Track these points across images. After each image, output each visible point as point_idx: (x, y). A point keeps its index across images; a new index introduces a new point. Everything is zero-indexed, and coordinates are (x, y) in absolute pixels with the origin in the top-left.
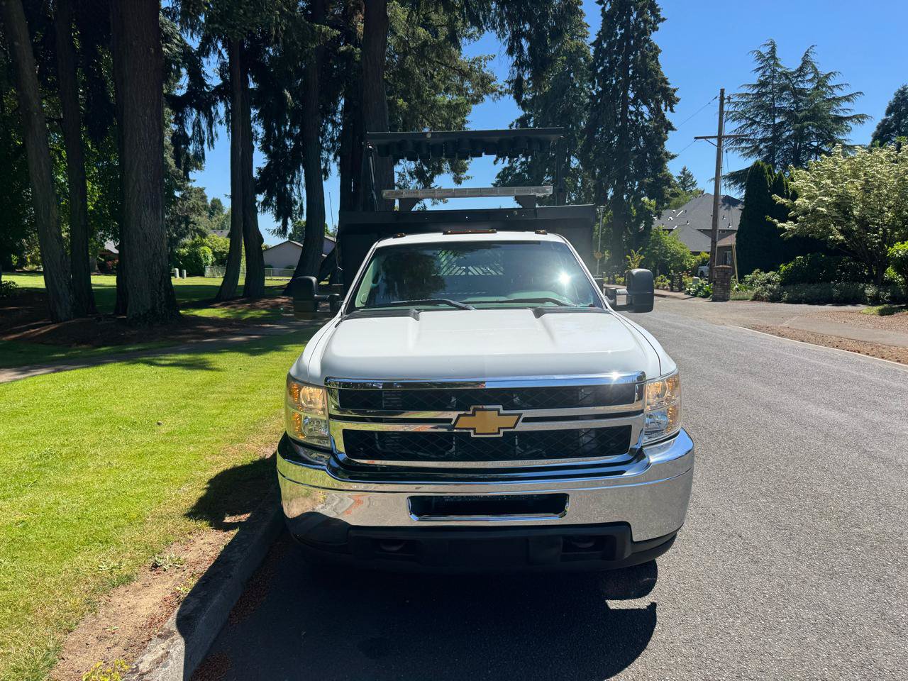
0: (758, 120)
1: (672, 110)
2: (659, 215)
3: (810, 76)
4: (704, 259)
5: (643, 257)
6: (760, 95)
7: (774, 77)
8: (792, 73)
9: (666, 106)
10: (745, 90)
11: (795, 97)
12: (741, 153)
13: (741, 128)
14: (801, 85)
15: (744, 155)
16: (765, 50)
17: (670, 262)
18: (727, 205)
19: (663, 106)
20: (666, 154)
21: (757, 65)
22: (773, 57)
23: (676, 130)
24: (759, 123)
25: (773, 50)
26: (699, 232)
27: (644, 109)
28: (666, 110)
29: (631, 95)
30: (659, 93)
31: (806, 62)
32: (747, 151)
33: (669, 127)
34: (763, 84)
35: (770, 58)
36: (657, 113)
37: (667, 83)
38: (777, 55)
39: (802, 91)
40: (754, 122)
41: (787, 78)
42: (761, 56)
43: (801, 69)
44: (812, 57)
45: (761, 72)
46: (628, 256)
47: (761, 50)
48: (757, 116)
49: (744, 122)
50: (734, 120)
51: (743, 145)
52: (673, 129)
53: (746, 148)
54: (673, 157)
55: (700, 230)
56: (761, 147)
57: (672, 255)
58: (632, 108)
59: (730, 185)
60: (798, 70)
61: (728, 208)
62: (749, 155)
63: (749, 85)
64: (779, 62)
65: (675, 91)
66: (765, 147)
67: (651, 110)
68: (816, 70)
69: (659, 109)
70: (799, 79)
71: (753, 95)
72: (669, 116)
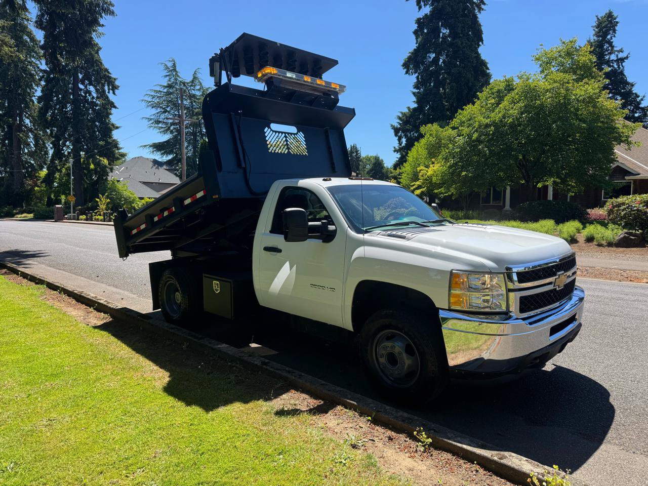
0: (168, 109)
1: (114, 93)
2: (112, 170)
3: (198, 87)
4: (147, 202)
5: (109, 200)
6: (169, 94)
7: (176, 83)
8: (188, 83)
9: (109, 89)
10: (158, 88)
11: (190, 99)
12: (158, 131)
13: (158, 113)
14: (193, 92)
15: (161, 132)
16: (170, 65)
17: (123, 205)
18: (156, 166)
19: (106, 88)
20: (113, 125)
21: (165, 73)
22: (175, 70)
23: (118, 108)
24: (169, 112)
25: (174, 65)
26: (140, 183)
27: (92, 88)
28: (109, 92)
29: (80, 76)
30: (104, 79)
31: (195, 78)
32: (162, 130)
33: (113, 105)
34: (170, 86)
35: (173, 70)
36: (102, 94)
37: (109, 72)
38: (177, 69)
39: (194, 96)
40: (165, 111)
41: (184, 85)
42: (167, 68)
43: (192, 82)
44: (198, 75)
45: (168, 78)
46: (97, 199)
47: (166, 63)
48: (167, 107)
49: (159, 110)
50: (153, 107)
51: (160, 125)
52: (115, 107)
53: (162, 128)
54: (117, 128)
55: (144, 183)
56: (172, 128)
57: (126, 199)
58: (81, 86)
59: (153, 152)
60: (191, 82)
61: (157, 168)
62: (165, 132)
63: (161, 85)
64: (178, 74)
65: (115, 79)
66: (174, 128)
67: (97, 90)
68: (201, 84)
69: (104, 91)
70: (192, 88)
71: (164, 92)
72: (111, 96)
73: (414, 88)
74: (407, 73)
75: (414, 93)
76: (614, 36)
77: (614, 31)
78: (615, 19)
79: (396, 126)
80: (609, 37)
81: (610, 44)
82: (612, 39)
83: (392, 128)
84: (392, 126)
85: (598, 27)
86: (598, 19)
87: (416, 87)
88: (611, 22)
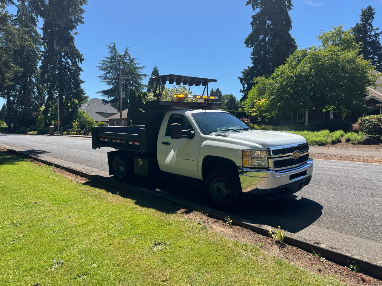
0: (111, 71)
1: (81, 63)
2: (80, 106)
3: (128, 58)
4: (100, 124)
5: (79, 123)
6: (111, 62)
7: (116, 56)
8: (122, 56)
9: (78, 61)
10: (105, 59)
11: (124, 65)
12: (106, 83)
13: (105, 73)
14: (125, 61)
15: (107, 84)
16: (112, 46)
17: (87, 125)
18: (105, 103)
19: (77, 60)
20: (81, 81)
21: (109, 50)
22: (115, 49)
23: (83, 71)
24: (112, 72)
25: (114, 46)
26: (96, 114)
27: (69, 61)
28: (78, 63)
29: (63, 54)
30: (76, 56)
31: (126, 53)
32: (108, 83)
33: (81, 70)
34: (112, 58)
35: (113, 49)
36: (75, 64)
37: (78, 52)
38: (116, 48)
39: (126, 63)
40: (110, 72)
41: (120, 57)
42: (110, 47)
43: (125, 55)
44: (128, 51)
45: (111, 53)
46: (72, 123)
47: (110, 45)
48: (111, 70)
49: (106, 72)
50: (102, 70)
51: (107, 80)
52: (82, 71)
53: (108, 81)
54: (83, 82)
55: (98, 113)
56: (113, 82)
57: (88, 122)
58: (63, 60)
59: (103, 95)
60: (124, 55)
61: (105, 104)
62: (110, 84)
63: (107, 58)
64: (117, 51)
65: (82, 55)
66: (115, 82)
67: (72, 62)
68: (130, 56)
69: (76, 62)
70: (125, 58)
71: (109, 61)
72: (79, 65)
73: (252, 55)
74: (247, 47)
75: (251, 58)
76: (373, 21)
77: (373, 18)
78: (373, 10)
79: (241, 77)
80: (370, 21)
81: (371, 25)
82: (371, 22)
83: (239, 79)
84: (239, 77)
85: (362, 15)
86: (363, 11)
87: (253, 54)
88: (370, 12)
